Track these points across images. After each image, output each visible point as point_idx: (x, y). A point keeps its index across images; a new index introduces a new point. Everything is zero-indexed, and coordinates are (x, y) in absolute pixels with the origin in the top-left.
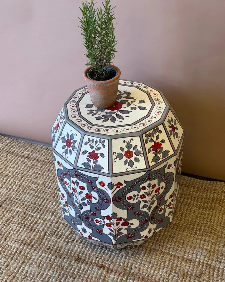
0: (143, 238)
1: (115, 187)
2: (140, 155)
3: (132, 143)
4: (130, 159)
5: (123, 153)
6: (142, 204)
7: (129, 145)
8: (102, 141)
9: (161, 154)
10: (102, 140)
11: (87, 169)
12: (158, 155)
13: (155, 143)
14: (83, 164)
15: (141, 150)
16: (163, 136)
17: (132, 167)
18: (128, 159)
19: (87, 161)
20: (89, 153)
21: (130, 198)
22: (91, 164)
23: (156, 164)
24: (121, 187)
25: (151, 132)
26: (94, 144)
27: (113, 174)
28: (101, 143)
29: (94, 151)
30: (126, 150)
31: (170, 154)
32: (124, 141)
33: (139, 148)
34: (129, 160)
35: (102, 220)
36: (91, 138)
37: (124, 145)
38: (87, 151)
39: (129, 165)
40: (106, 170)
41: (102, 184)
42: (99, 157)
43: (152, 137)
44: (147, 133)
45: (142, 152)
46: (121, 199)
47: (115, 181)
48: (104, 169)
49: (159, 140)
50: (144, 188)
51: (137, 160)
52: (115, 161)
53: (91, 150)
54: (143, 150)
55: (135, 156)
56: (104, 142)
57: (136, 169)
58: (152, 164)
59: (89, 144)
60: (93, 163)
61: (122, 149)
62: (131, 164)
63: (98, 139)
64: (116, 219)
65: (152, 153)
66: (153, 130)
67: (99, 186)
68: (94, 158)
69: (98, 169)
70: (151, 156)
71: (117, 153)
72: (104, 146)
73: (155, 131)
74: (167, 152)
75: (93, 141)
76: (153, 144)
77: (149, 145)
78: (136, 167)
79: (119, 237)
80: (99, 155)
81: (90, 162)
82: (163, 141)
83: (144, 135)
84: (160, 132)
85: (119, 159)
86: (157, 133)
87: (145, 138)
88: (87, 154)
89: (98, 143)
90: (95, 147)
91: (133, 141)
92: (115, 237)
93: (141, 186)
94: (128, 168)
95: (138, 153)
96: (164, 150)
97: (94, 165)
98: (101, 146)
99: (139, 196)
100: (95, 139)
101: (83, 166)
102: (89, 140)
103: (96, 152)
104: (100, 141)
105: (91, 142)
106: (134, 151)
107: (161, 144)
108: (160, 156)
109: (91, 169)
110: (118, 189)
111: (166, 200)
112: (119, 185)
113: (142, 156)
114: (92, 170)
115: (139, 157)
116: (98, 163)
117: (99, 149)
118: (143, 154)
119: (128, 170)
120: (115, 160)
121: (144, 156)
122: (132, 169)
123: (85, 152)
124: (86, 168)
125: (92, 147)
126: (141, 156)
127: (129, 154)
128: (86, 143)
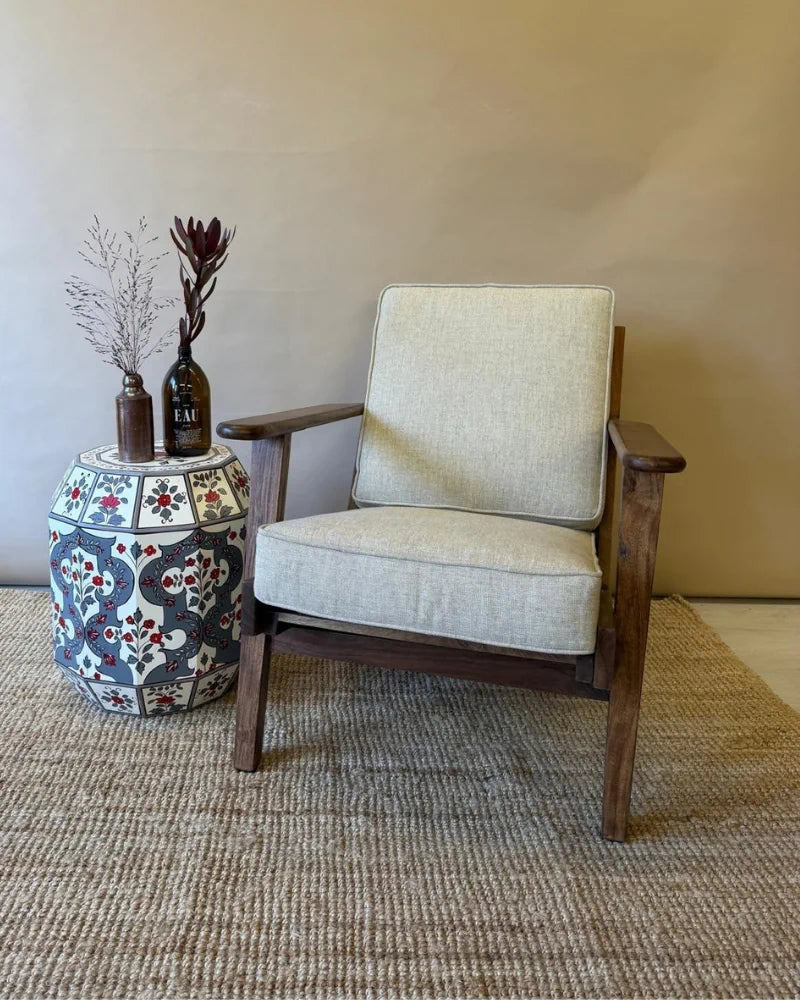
9: (110, 516)
12: (105, 515)
13: (112, 495)
16: (130, 494)
25: (115, 477)
31: (124, 524)
43: (112, 485)
44: (110, 476)
48: (125, 521)
49: (120, 496)
58: (87, 519)
65: (98, 505)
66: (119, 477)
70: (94, 508)
73: (121, 480)
74: (120, 519)
76: (107, 495)
77: (101, 493)
82: (125, 501)
83: (102, 476)
84: (129, 486)
86: (123, 485)
87: (101, 480)
96: (118, 513)
107: (119, 503)
108: (107, 517)
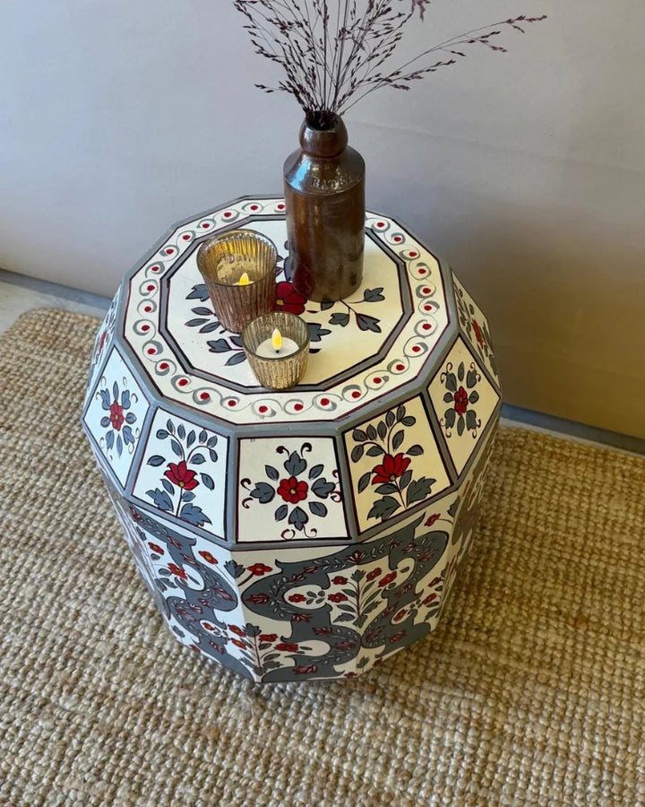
0: (342, 676)
1: (248, 572)
2: (330, 495)
3: (306, 455)
4: (295, 506)
5: (276, 485)
6: (336, 613)
7: (295, 463)
8: (208, 438)
9: (404, 492)
10: (210, 435)
11: (163, 510)
12: (395, 495)
13: (388, 457)
14: (150, 493)
15: (336, 480)
16: (419, 433)
17: (301, 528)
18: (289, 504)
19: (162, 489)
20: (169, 465)
21: (299, 598)
22: (175, 499)
23: (383, 521)
24: (267, 574)
25: (375, 423)
26: (184, 442)
27: (237, 543)
28: (205, 444)
29: (183, 464)
30: (285, 475)
31: (435, 489)
32: (280, 450)
33: (328, 475)
34: (291, 507)
35: (222, 630)
36: (177, 422)
37: (278, 462)
38: (164, 460)
39: (290, 523)
40: (217, 528)
41: (209, 557)
42: (198, 483)
43: (378, 441)
44: (364, 428)
45: (338, 488)
46: (268, 598)
47: (247, 559)
48: (210, 522)
49: (404, 448)
50: (341, 581)
51: (320, 510)
52: (248, 507)
53: (176, 460)
54: (340, 482)
55: (312, 497)
56: (213, 441)
57: (312, 535)
58: (365, 524)
59: (170, 437)
60: (181, 497)
61: (272, 473)
62: (299, 520)
63: (198, 431)
64: (258, 637)
65: (371, 489)
66: (383, 418)
67: (201, 559)
68: (182, 484)
69: (195, 517)
70: (367, 499)
71: (254, 482)
72: (214, 457)
73: (390, 422)
74: (426, 483)
75: (181, 431)
76: (379, 460)
77: (363, 466)
78: (315, 530)
79: (269, 670)
80: (198, 478)
81: (173, 492)
82: (417, 450)
83: (349, 436)
84: (410, 421)
85: (261, 502)
86: (400, 427)
87: (351, 444)
88: (164, 467)
89: (197, 443)
90: (187, 451)
91: (310, 450)
92: (258, 670)
93: (332, 576)
94: (288, 530)
95: (323, 489)
96: (416, 477)
97: (183, 504)
98: (205, 453)
99: (326, 597)
100: (189, 428)
101: (151, 501)
102: (170, 425)
103: (190, 466)
104: (203, 437)
105: (177, 435)
106: (310, 483)
107: (409, 461)
108: (400, 497)
109: (175, 514)
110: (256, 578)
111: (417, 592)
112: (258, 569)
113: (338, 498)
114: (176, 517)
115: (327, 502)
116: (195, 502)
117: (198, 459)
118: (341, 494)
119: (288, 536)
120: (247, 503)
121: (342, 499)
122: (300, 535)
123: (157, 461)
124: (159, 508)
125: (178, 449)
126: (332, 498)
127: (292, 490)
128: (161, 434)
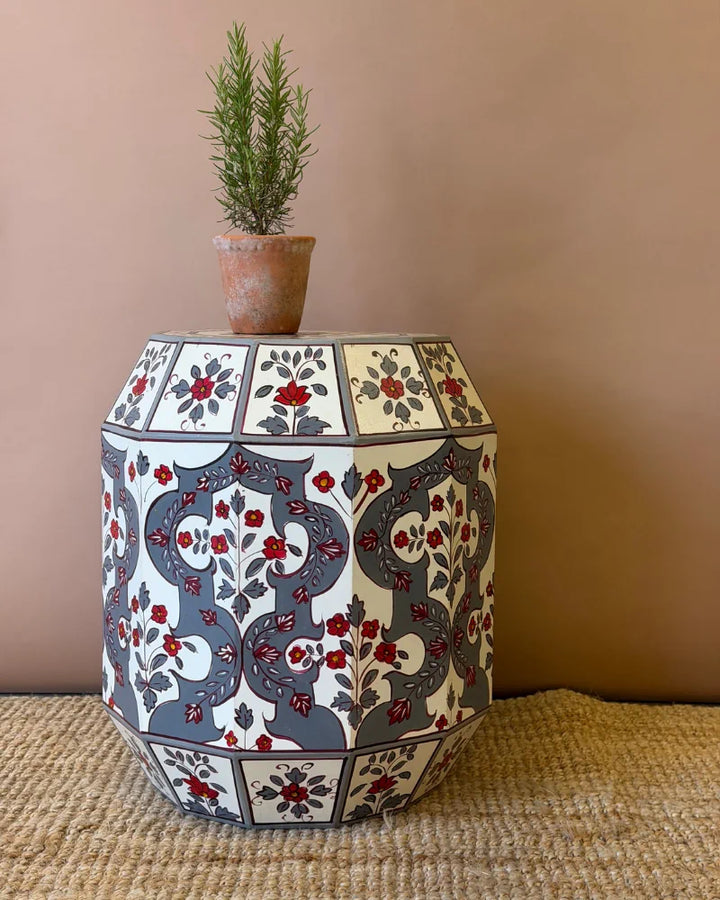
0: (433, 729)
1: (365, 486)
2: (421, 392)
3: (394, 359)
4: (397, 401)
5: (378, 383)
6: (434, 569)
7: (389, 365)
8: (314, 351)
9: (467, 410)
10: (315, 349)
11: (278, 435)
12: (462, 410)
13: (448, 377)
14: (262, 424)
15: (422, 380)
16: (460, 371)
17: (407, 421)
18: (392, 399)
19: (273, 414)
20: (278, 390)
21: (401, 539)
22: (289, 420)
25: (432, 347)
26: (290, 365)
27: (360, 435)
28: (312, 358)
29: (292, 384)
30: (383, 375)
31: (485, 421)
32: (375, 354)
33: (415, 373)
34: (395, 403)
35: (314, 644)
36: (279, 350)
37: (376, 363)
38: (272, 387)
39: (397, 416)
40: (337, 428)
41: (324, 482)
42: (310, 395)
43: (439, 361)
44: (426, 346)
45: (425, 386)
46: (376, 540)
48: (329, 426)
49: (455, 376)
50: (438, 503)
51: (419, 406)
52: (361, 402)
53: (285, 382)
54: (426, 381)
55: (408, 394)
56: (320, 353)
57: (416, 427)
58: (452, 421)
59: (275, 365)
60: (295, 415)
61: (373, 373)
62: (403, 414)
63: (302, 350)
64: (361, 628)
65: (446, 395)
66: (435, 346)
67: (313, 494)
68: (294, 402)
69: (312, 432)
70: (447, 403)
71: (361, 381)
72: (322, 365)
73: (440, 352)
74: (478, 412)
75: (286, 356)
76: (443, 376)
77: (436, 376)
78: (417, 423)
79: (366, 711)
80: (310, 390)
81: (285, 413)
82: (463, 383)
83: (420, 348)
84: (452, 358)
85: (370, 398)
86: (447, 359)
87: (424, 354)
88: (274, 394)
89: (303, 360)
90: (294, 371)
91: (397, 355)
92: (354, 711)
93: (431, 494)
94: (396, 423)
95: (415, 387)
96: (470, 404)
97: (298, 420)
98: (313, 365)
99: (425, 537)
100: (292, 351)
101: (263, 431)
102: (274, 355)
103: (299, 383)
104: (308, 354)
105: (282, 361)
106: (404, 382)
107: (461, 388)
108: (466, 413)
109: (291, 433)
110: (371, 497)
111: (481, 593)
112: (375, 479)
113: (427, 394)
114: (293, 435)
115: (420, 397)
116: (310, 414)
117: (308, 373)
118: (429, 390)
119: (398, 428)
120: (359, 399)
121: (431, 395)
122: (407, 427)
123: (264, 391)
124: (273, 435)
125: (284, 373)
126: (424, 394)
127: (392, 388)
128: (266, 366)
